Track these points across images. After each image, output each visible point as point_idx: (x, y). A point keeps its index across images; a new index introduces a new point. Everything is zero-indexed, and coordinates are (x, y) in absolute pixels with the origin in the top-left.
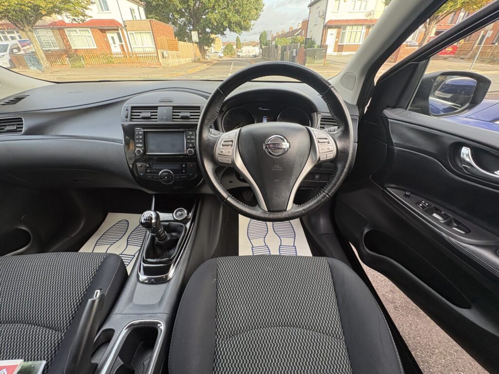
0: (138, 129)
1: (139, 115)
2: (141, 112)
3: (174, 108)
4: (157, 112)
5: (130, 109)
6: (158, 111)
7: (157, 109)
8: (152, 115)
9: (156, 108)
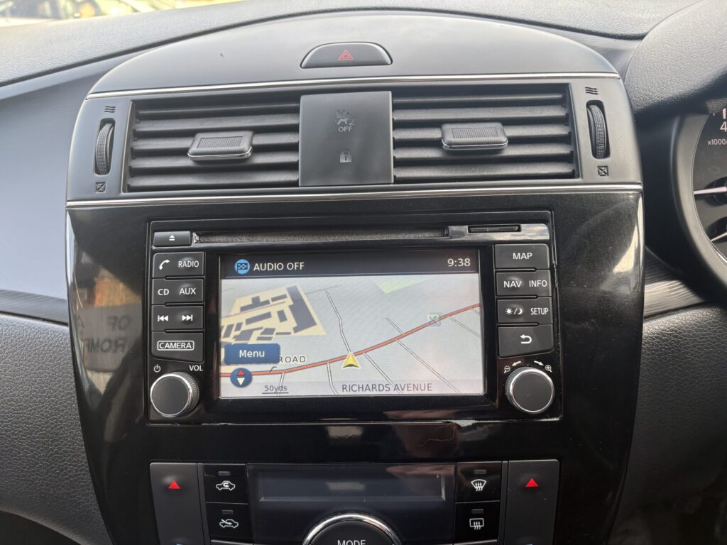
0: (172, 236)
1: (183, 153)
2: (191, 134)
3: (406, 95)
4: (294, 129)
5: (122, 117)
6: (299, 120)
7: (296, 111)
8: (258, 149)
9: (286, 100)
